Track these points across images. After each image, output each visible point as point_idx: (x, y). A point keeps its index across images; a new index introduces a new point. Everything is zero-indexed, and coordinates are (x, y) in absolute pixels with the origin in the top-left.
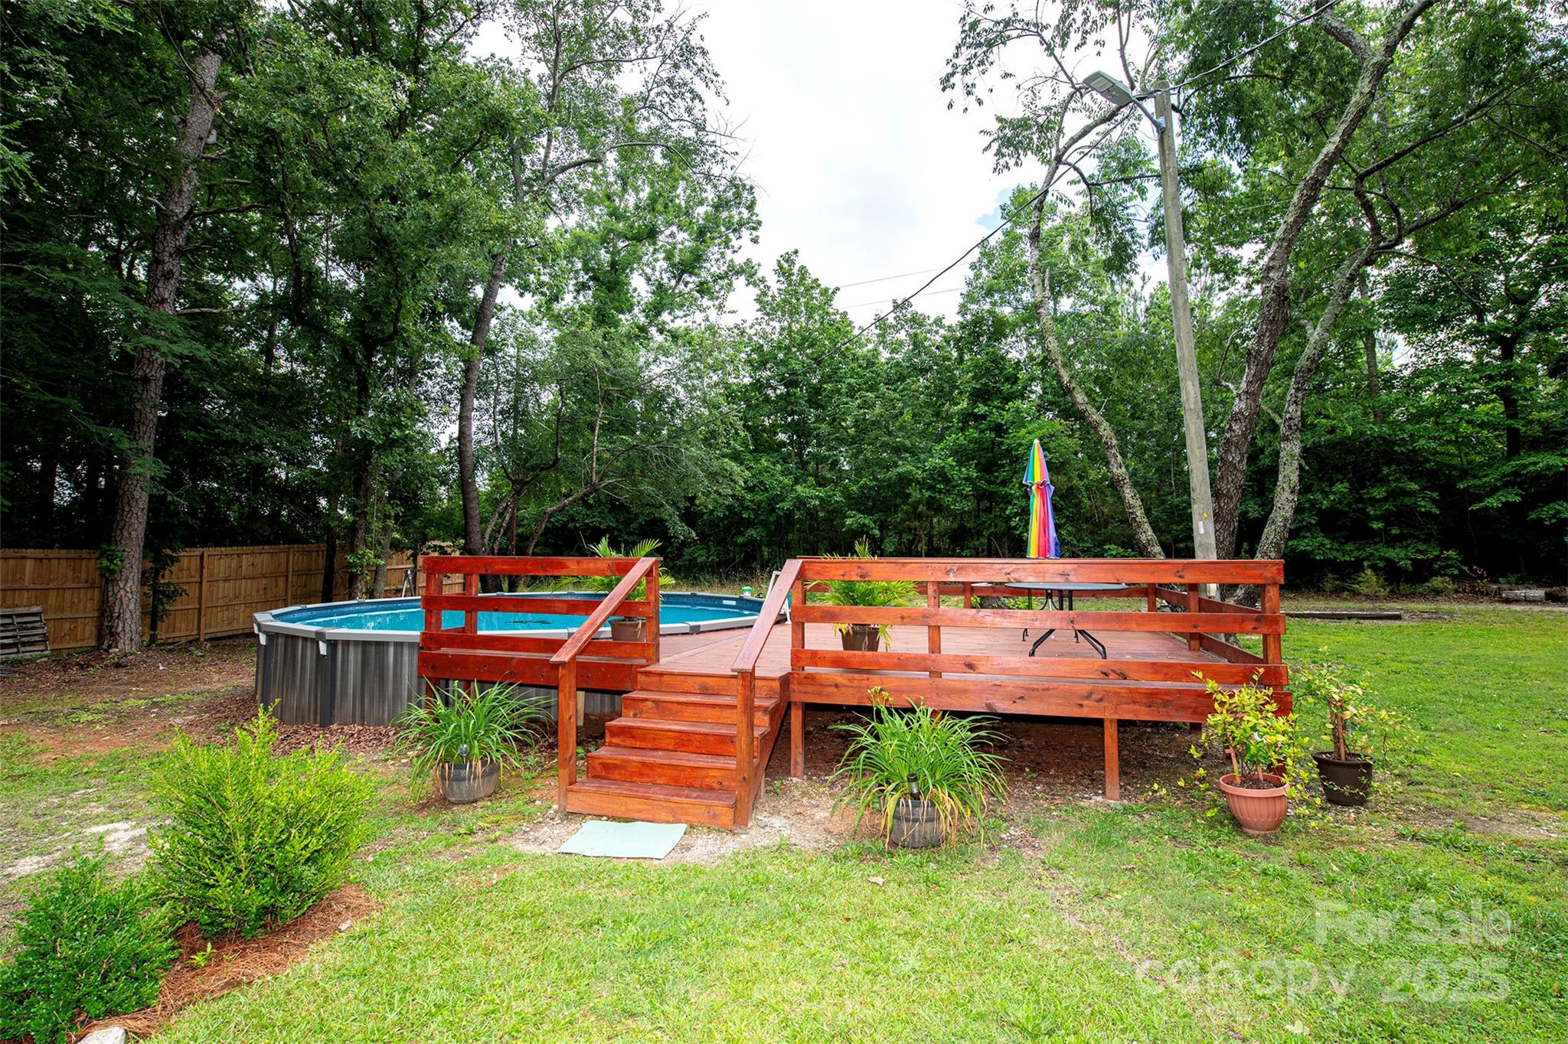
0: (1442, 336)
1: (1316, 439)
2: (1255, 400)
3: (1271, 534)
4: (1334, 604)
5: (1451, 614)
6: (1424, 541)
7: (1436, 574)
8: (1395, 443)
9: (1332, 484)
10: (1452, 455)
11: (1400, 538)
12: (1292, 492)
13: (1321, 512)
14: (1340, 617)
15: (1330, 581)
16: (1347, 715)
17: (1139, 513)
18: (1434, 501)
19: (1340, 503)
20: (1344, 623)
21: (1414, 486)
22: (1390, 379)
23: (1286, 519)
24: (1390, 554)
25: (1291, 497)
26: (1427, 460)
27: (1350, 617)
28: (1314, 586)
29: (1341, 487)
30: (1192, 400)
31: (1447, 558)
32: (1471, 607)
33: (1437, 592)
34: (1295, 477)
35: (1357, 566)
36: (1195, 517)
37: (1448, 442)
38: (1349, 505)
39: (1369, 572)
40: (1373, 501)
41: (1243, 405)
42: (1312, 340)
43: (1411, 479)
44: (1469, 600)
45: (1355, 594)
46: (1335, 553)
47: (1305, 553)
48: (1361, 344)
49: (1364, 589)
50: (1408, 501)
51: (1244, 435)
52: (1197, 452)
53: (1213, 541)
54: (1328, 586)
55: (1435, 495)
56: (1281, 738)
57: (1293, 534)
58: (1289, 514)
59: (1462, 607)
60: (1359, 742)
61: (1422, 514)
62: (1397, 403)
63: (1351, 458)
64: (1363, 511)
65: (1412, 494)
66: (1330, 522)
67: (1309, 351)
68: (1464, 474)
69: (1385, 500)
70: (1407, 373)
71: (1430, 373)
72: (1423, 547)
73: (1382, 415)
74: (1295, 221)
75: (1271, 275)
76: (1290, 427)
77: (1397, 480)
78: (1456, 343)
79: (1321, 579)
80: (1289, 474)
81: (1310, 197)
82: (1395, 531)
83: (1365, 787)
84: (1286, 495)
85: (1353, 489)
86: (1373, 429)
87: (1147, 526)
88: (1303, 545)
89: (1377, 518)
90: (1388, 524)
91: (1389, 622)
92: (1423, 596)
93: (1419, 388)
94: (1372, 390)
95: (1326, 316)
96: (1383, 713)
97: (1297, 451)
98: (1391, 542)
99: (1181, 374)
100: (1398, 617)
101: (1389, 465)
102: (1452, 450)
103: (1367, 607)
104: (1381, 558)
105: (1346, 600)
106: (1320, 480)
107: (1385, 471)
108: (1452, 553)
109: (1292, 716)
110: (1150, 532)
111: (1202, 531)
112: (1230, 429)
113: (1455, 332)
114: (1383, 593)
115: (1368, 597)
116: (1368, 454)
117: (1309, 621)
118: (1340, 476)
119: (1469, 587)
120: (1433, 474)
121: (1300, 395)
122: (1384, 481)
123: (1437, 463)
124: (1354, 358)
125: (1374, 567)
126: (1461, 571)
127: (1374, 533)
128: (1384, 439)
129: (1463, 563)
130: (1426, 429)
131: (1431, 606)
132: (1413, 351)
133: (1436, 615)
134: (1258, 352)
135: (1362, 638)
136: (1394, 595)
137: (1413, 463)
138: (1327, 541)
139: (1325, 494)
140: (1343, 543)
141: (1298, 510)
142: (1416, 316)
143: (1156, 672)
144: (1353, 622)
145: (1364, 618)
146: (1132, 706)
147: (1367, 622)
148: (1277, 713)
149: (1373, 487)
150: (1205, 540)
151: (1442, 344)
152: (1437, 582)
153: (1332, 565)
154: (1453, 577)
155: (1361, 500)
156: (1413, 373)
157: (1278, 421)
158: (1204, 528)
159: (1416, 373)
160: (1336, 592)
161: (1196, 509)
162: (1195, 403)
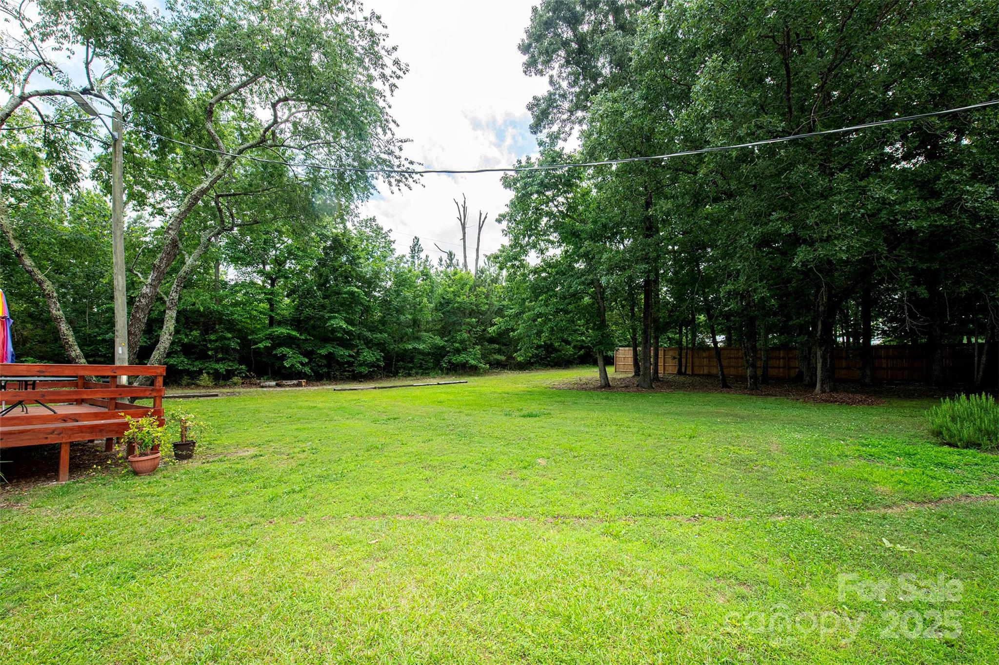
0: (249, 269)
1: (185, 307)
2: (155, 289)
3: (156, 355)
4: (186, 391)
5: (239, 393)
6: (232, 361)
7: (234, 375)
8: (224, 315)
9: (191, 331)
10: (247, 323)
11: (222, 359)
12: (170, 335)
13: (183, 345)
14: (189, 397)
15: (186, 380)
16: (187, 424)
17: (71, 339)
18: (238, 343)
19: (194, 340)
20: (190, 399)
21: (230, 335)
22: (225, 284)
23: (165, 348)
24: (217, 366)
25: (169, 337)
26: (238, 324)
27: (194, 397)
28: (176, 383)
29: (196, 333)
30: (121, 285)
31: (241, 369)
32: (248, 390)
33: (235, 384)
34: (172, 328)
35: (200, 372)
36: (117, 345)
37: (247, 318)
38: (199, 342)
39: (205, 375)
40: (211, 341)
41: (148, 290)
42: (187, 264)
43: (230, 332)
44: (248, 387)
45: (198, 386)
46: (189, 366)
47: (173, 365)
48: (212, 264)
49: (202, 383)
50: (227, 342)
51: (147, 305)
52: (121, 312)
53: (126, 357)
54: (184, 383)
55: (239, 341)
56: (159, 434)
57: (169, 355)
58: (168, 345)
59: (244, 390)
60: (192, 435)
61: (233, 349)
62: (227, 296)
63: (202, 319)
64: (205, 346)
65: (229, 339)
66: (188, 350)
67: (185, 268)
68: (253, 332)
69: (216, 341)
70: (233, 283)
71: (243, 285)
72: (231, 364)
73: (219, 300)
74: (185, 211)
75: (170, 232)
76: (172, 303)
77: (222, 332)
78: (255, 274)
79: (180, 379)
80: (169, 325)
81: (193, 203)
82: (220, 356)
83: (192, 451)
84: (167, 336)
85: (202, 334)
86: (214, 306)
87: (76, 347)
88: (172, 361)
89: (212, 350)
90: (216, 352)
91: (212, 398)
92: (230, 386)
93: (237, 292)
94: (215, 289)
95: (196, 252)
96: (202, 423)
97: (175, 315)
98: (218, 361)
99: (115, 271)
100: (217, 395)
101: (219, 324)
102: (249, 321)
103: (203, 391)
104: (212, 368)
105: (193, 389)
106: (185, 328)
107: (217, 327)
108: (243, 367)
109: (165, 426)
110: (78, 351)
111: (120, 352)
112: (140, 301)
113: (254, 269)
114: (211, 384)
115: (204, 387)
116: (211, 318)
117: (172, 400)
118: (195, 327)
119: (247, 381)
120: (240, 331)
121: (179, 288)
122: (216, 332)
123: (242, 326)
124: (209, 270)
125: (208, 373)
126: (246, 375)
127: (210, 357)
128: (219, 312)
129: (248, 371)
130: (237, 311)
131: (231, 390)
132: (236, 273)
133: (233, 394)
134: (159, 266)
135: (199, 405)
136: (216, 386)
137: (231, 325)
138: (185, 360)
139: (187, 336)
140: (194, 361)
141: (172, 343)
142: (239, 259)
143: (96, 417)
144: (195, 399)
145: (201, 396)
146: (80, 434)
147: (202, 398)
148: (159, 426)
149: (211, 334)
150: (121, 357)
151: (249, 273)
152: (235, 379)
153: (188, 372)
154: (243, 378)
155: (205, 340)
156: (235, 284)
157: (166, 299)
158: (122, 351)
159: (236, 285)
160: (188, 386)
161: (117, 341)
162: (123, 287)
